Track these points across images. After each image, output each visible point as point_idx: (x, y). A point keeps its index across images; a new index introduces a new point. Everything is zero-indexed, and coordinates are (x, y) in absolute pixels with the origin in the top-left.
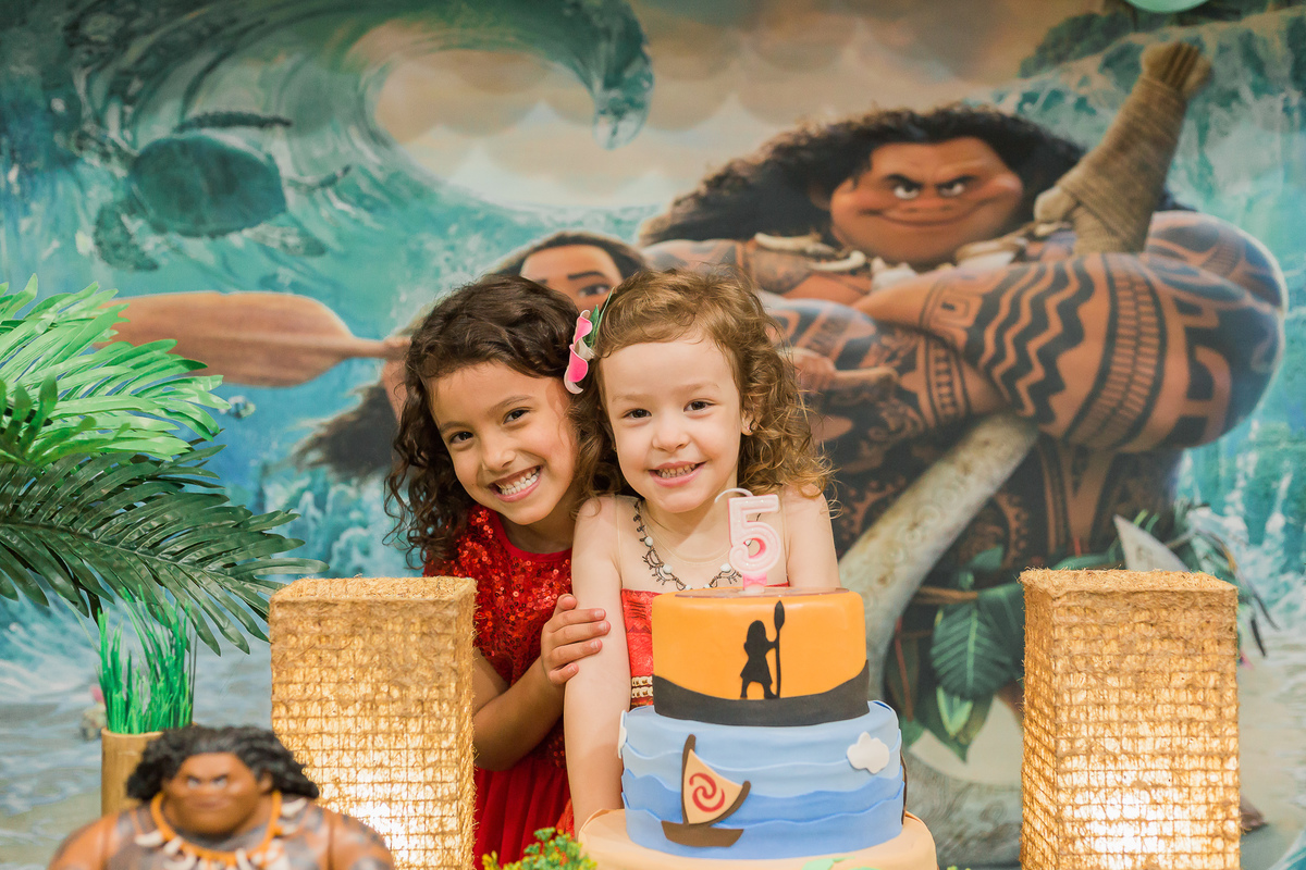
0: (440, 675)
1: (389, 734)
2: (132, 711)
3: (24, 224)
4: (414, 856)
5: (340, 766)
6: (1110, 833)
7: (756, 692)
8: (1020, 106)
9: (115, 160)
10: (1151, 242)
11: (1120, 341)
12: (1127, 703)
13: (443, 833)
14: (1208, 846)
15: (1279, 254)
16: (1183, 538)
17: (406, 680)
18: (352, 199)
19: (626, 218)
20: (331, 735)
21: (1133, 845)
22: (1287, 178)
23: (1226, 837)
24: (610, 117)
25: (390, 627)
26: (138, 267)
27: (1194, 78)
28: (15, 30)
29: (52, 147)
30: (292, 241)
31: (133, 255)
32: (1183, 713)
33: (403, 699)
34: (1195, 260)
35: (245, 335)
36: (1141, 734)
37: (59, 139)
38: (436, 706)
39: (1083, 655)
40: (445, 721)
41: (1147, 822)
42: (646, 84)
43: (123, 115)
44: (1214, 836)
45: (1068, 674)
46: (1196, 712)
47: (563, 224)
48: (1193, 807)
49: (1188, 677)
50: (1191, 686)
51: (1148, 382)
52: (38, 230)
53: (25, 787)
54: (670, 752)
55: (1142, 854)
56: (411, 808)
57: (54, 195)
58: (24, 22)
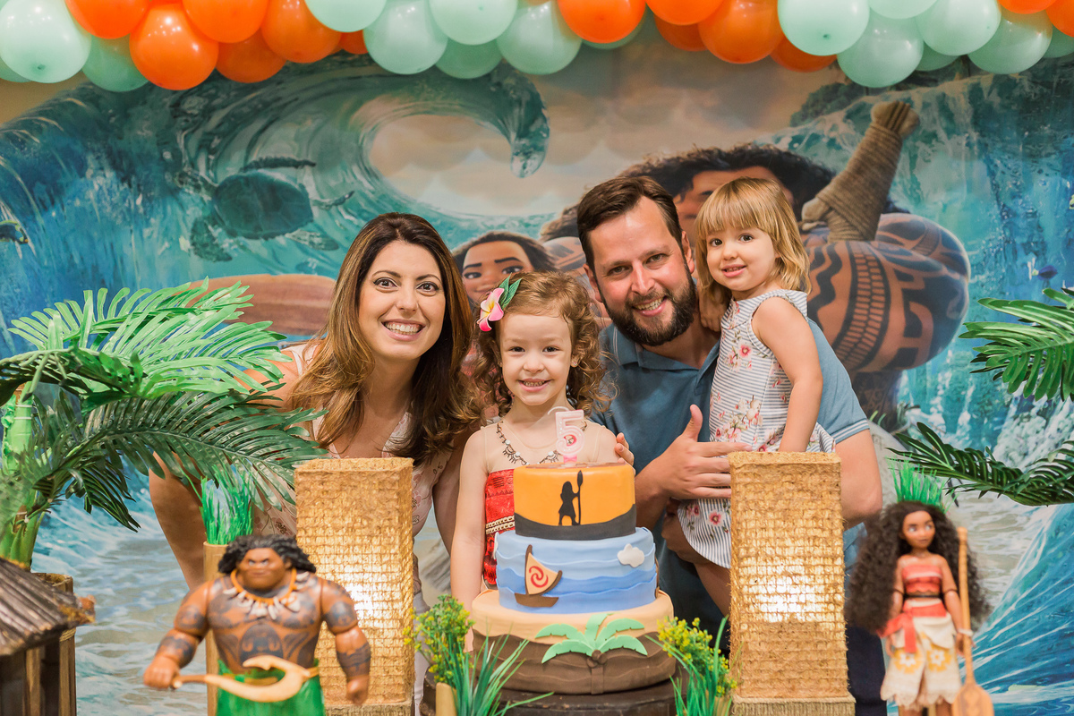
0: (389, 513)
1: (362, 546)
2: (220, 532)
3: (146, 232)
4: (376, 613)
5: (335, 563)
6: (770, 601)
7: (567, 521)
8: (791, 145)
9: (203, 190)
10: (879, 233)
11: (859, 299)
12: (779, 527)
13: (392, 601)
14: (825, 609)
15: (964, 240)
16: (903, 429)
17: (371, 516)
18: (355, 213)
19: (532, 222)
20: (330, 546)
21: (783, 608)
22: (969, 190)
23: (835, 603)
24: (521, 157)
25: (362, 486)
26: (219, 259)
27: (906, 125)
28: (140, 108)
29: (163, 182)
30: (317, 240)
31: (215, 251)
32: (811, 533)
33: (369, 526)
34: (908, 245)
35: (288, 302)
36: (787, 545)
37: (168, 177)
38: (387, 529)
39: (753, 501)
40: (392, 538)
41: (790, 595)
42: (545, 135)
43: (208, 160)
44: (828, 603)
45: (745, 511)
46: (818, 532)
47: (492, 227)
48: (816, 587)
49: (812, 512)
50: (815, 518)
51: (878, 326)
52: (155, 236)
53: (151, 594)
54: (519, 554)
55: (788, 613)
56: (374, 586)
57: (165, 214)
58: (145, 103)
